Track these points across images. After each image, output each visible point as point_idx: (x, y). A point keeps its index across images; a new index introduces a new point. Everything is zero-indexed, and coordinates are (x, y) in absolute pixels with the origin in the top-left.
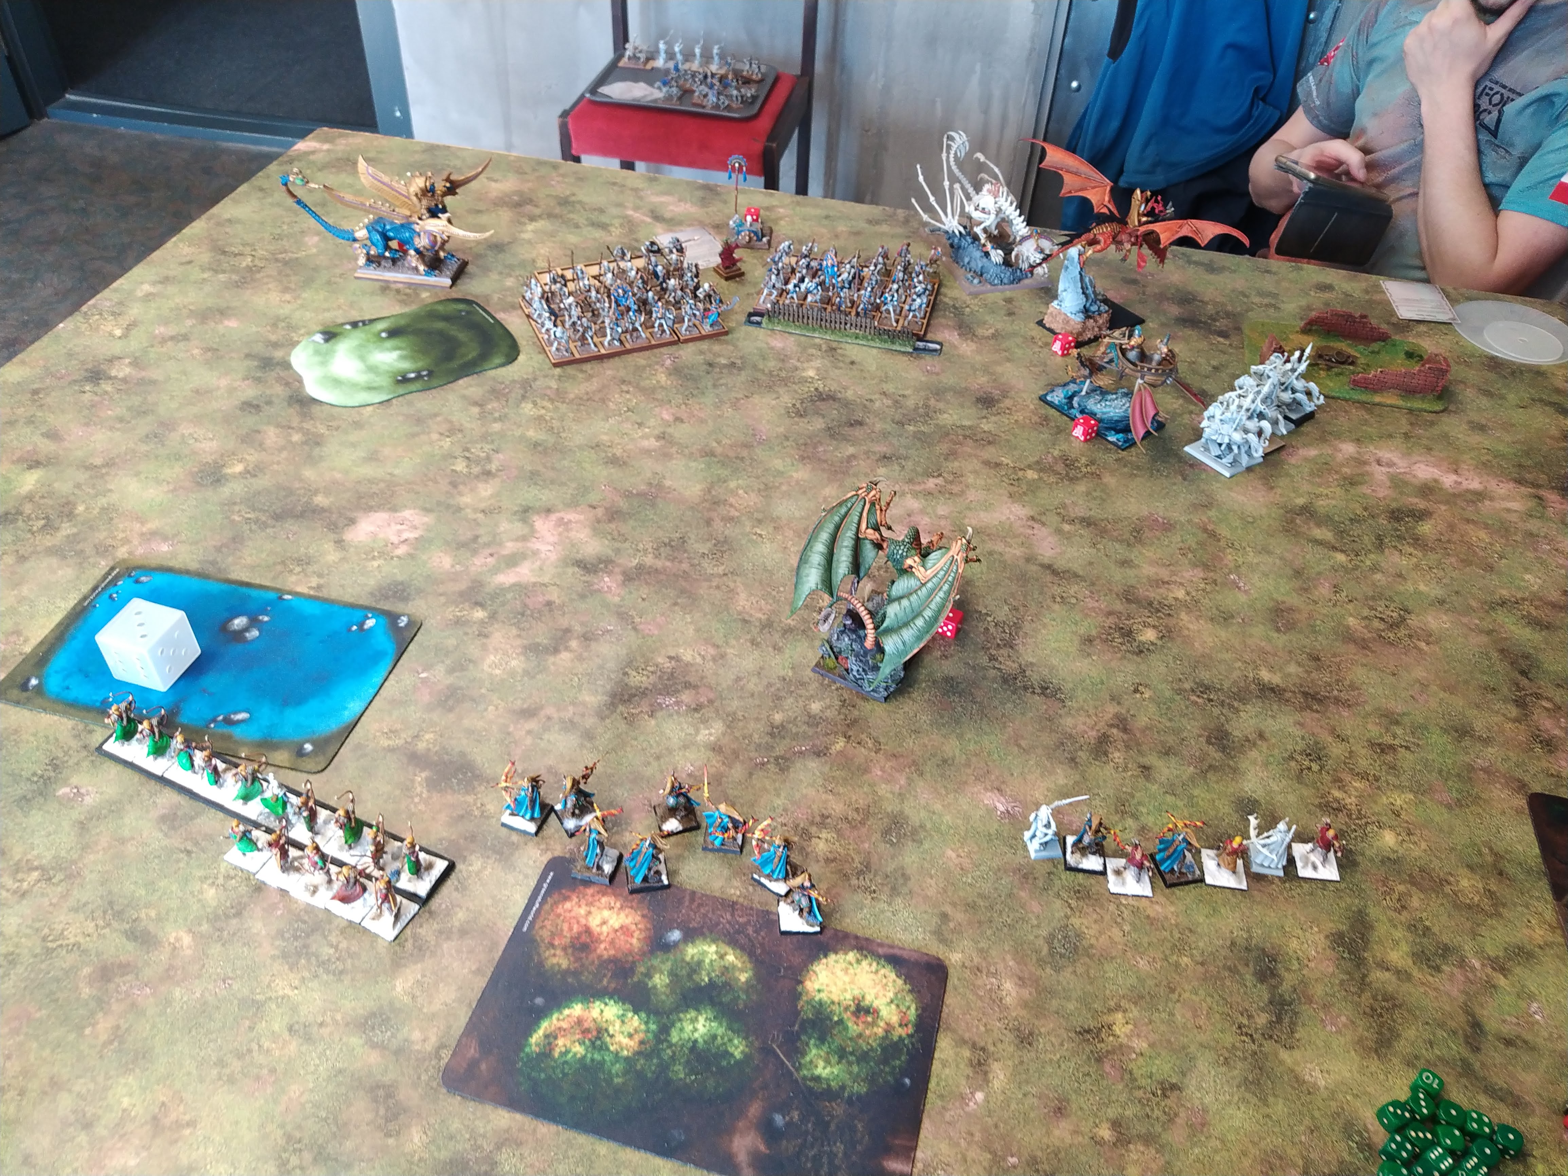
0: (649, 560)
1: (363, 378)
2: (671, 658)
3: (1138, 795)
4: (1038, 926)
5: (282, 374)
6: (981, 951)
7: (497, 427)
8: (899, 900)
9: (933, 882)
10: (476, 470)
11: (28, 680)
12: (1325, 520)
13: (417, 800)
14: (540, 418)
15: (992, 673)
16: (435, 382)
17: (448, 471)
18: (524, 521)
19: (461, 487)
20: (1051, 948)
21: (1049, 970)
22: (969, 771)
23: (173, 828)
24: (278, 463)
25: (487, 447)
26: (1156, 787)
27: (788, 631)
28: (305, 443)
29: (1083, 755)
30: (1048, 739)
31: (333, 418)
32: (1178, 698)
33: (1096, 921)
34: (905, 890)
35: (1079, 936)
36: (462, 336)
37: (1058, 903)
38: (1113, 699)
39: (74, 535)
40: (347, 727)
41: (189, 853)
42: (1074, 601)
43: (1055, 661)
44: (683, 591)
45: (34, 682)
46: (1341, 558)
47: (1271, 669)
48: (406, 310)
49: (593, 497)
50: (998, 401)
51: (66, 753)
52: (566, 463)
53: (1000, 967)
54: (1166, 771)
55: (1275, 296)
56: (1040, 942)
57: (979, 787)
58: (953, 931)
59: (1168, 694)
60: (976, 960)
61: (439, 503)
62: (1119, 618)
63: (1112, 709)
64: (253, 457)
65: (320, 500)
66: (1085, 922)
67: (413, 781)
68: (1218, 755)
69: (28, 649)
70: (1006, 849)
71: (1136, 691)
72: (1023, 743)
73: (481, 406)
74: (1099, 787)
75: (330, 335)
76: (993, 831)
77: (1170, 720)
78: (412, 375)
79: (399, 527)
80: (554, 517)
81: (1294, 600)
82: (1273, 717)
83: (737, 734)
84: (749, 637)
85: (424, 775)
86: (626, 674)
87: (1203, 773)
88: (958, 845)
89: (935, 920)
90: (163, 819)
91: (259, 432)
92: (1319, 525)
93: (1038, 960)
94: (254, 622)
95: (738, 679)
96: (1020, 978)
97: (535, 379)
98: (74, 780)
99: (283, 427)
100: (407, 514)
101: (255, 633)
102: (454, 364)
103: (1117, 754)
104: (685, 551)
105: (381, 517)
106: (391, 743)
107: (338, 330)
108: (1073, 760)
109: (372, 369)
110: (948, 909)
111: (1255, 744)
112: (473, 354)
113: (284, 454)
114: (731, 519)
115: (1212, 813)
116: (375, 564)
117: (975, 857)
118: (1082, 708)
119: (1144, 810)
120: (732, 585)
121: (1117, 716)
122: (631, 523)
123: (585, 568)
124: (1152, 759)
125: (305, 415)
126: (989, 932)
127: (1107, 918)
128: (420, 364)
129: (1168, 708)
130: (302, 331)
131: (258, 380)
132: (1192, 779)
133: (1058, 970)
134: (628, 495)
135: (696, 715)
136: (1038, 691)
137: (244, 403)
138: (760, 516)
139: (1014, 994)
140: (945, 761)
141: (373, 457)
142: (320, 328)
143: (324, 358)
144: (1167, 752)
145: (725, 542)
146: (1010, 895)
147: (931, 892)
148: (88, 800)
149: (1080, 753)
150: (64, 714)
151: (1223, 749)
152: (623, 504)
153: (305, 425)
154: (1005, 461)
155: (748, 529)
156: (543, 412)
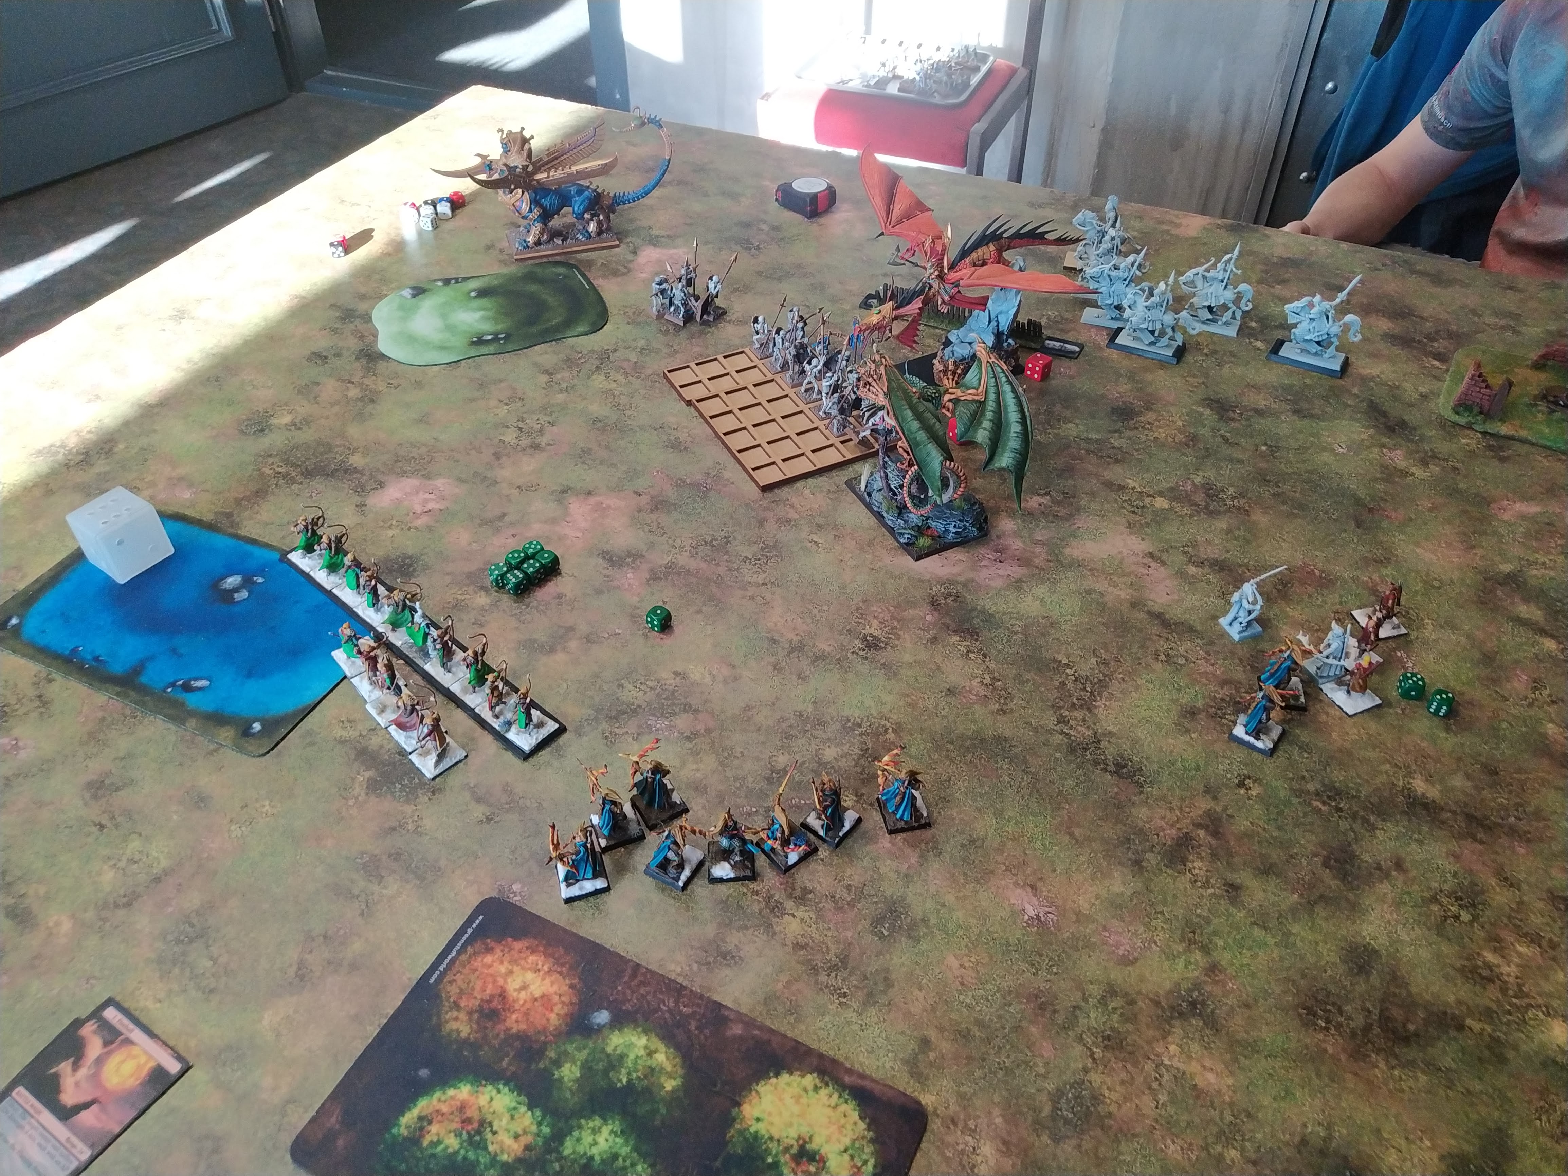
0: (683, 559)
1: (437, 337)
2: (677, 674)
3: (1216, 921)
4: (1044, 1077)
5: (360, 327)
6: (962, 1096)
7: (560, 398)
8: (872, 1011)
9: (920, 995)
10: (525, 442)
11: (10, 618)
12: (1536, 595)
13: (351, 803)
14: (609, 393)
15: (1058, 738)
16: (510, 347)
17: (496, 441)
18: (559, 501)
19: (504, 459)
20: (1056, 1108)
21: (1045, 1139)
22: (999, 858)
23: (95, 797)
24: (327, 418)
25: (544, 419)
26: (1241, 914)
27: (819, 658)
28: (361, 399)
29: (1152, 859)
30: (1110, 831)
31: (397, 375)
32: (1295, 801)
33: (1123, 1082)
34: (883, 1000)
35: (1097, 1098)
36: (551, 300)
37: (1078, 1049)
38: (1208, 790)
39: (105, 473)
40: (303, 709)
41: (102, 827)
42: (1181, 661)
43: (1141, 733)
44: (711, 598)
45: (14, 621)
46: (1550, 645)
47: (1429, 779)
48: (505, 270)
49: (641, 483)
50: (1139, 414)
51: (19, 701)
52: (622, 443)
53: (983, 1122)
54: (1259, 895)
55: (1516, 317)
56: (1043, 1098)
57: (1008, 881)
58: (931, 1064)
59: (1282, 794)
60: (953, 1108)
61: (476, 474)
62: (1237, 690)
63: (1204, 804)
64: (304, 408)
65: (356, 460)
66: (1108, 1080)
67: (353, 779)
68: (1334, 883)
69: (21, 586)
70: (1024, 966)
71: (1241, 785)
72: (1077, 832)
73: (550, 374)
74: (1165, 903)
75: (419, 291)
76: (1013, 940)
77: (1279, 828)
78: (489, 337)
79: (427, 496)
80: (592, 500)
81: (1478, 693)
82: (1420, 842)
83: (729, 774)
84: (773, 659)
85: (368, 774)
86: (621, 686)
87: (1310, 905)
88: (965, 951)
89: (913, 1045)
90: (89, 785)
91: (318, 384)
92: (1526, 600)
93: (1036, 1122)
94: (248, 582)
95: (748, 708)
96: (1005, 1143)
97: (615, 350)
98: (16, 732)
99: (343, 381)
100: (439, 483)
101: (244, 594)
102: (534, 329)
103: (1198, 864)
104: (727, 553)
105: (411, 483)
106: (344, 733)
107: (427, 286)
108: (1137, 863)
109: (450, 328)
110: (932, 1034)
111: (1388, 876)
112: (558, 320)
113: (336, 409)
114: (789, 521)
115: (1312, 960)
116: (390, 533)
117: (982, 970)
118: (1164, 798)
119: (1220, 943)
120: (768, 597)
121: (1208, 814)
122: (676, 515)
123: (610, 560)
124: (1245, 878)
125: (369, 370)
126: (978, 1073)
127: (1139, 1080)
128: (499, 327)
129: (1280, 813)
130: (393, 286)
131: (335, 331)
132: (1293, 910)
133: (1057, 1140)
134: (680, 484)
135: (688, 745)
136: (1112, 768)
137: (313, 353)
138: (820, 521)
139: (992, 1163)
140: (972, 841)
141: (423, 420)
142: (413, 283)
143: (407, 312)
144: (1266, 870)
145: (774, 546)
146: (1017, 1029)
147: (916, 1008)
148: (23, 755)
149: (1148, 855)
150: (32, 658)
151: (1344, 876)
152: (671, 494)
153: (366, 381)
154: (1131, 483)
155: (804, 535)
156: (614, 385)
